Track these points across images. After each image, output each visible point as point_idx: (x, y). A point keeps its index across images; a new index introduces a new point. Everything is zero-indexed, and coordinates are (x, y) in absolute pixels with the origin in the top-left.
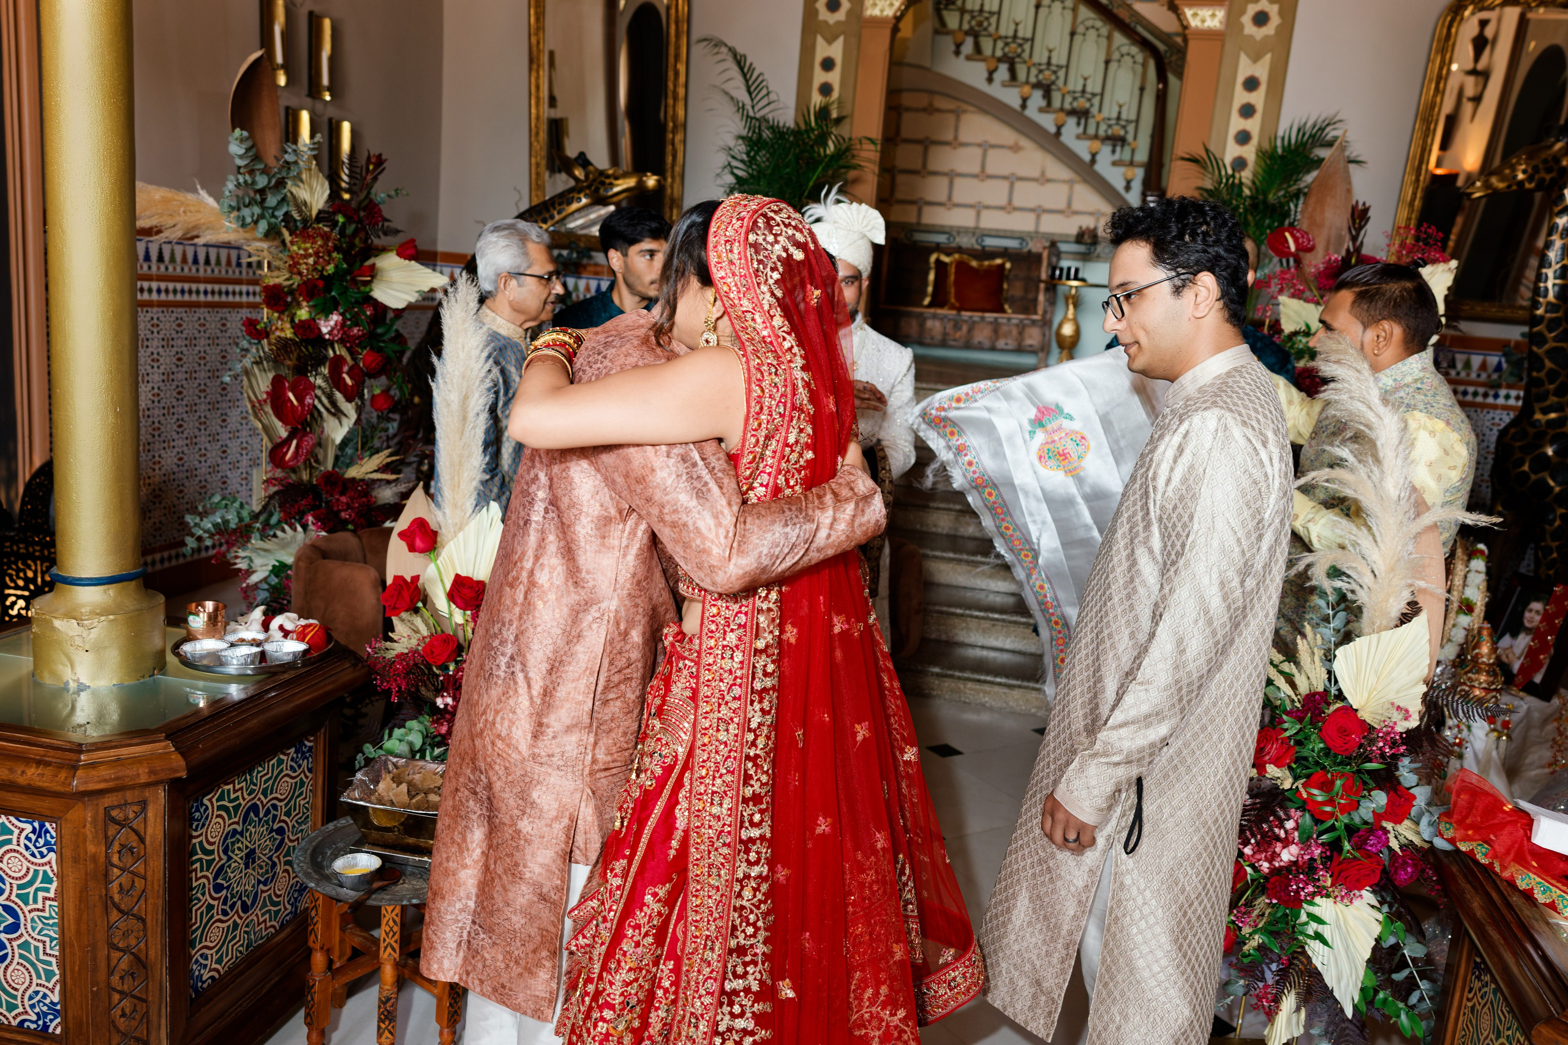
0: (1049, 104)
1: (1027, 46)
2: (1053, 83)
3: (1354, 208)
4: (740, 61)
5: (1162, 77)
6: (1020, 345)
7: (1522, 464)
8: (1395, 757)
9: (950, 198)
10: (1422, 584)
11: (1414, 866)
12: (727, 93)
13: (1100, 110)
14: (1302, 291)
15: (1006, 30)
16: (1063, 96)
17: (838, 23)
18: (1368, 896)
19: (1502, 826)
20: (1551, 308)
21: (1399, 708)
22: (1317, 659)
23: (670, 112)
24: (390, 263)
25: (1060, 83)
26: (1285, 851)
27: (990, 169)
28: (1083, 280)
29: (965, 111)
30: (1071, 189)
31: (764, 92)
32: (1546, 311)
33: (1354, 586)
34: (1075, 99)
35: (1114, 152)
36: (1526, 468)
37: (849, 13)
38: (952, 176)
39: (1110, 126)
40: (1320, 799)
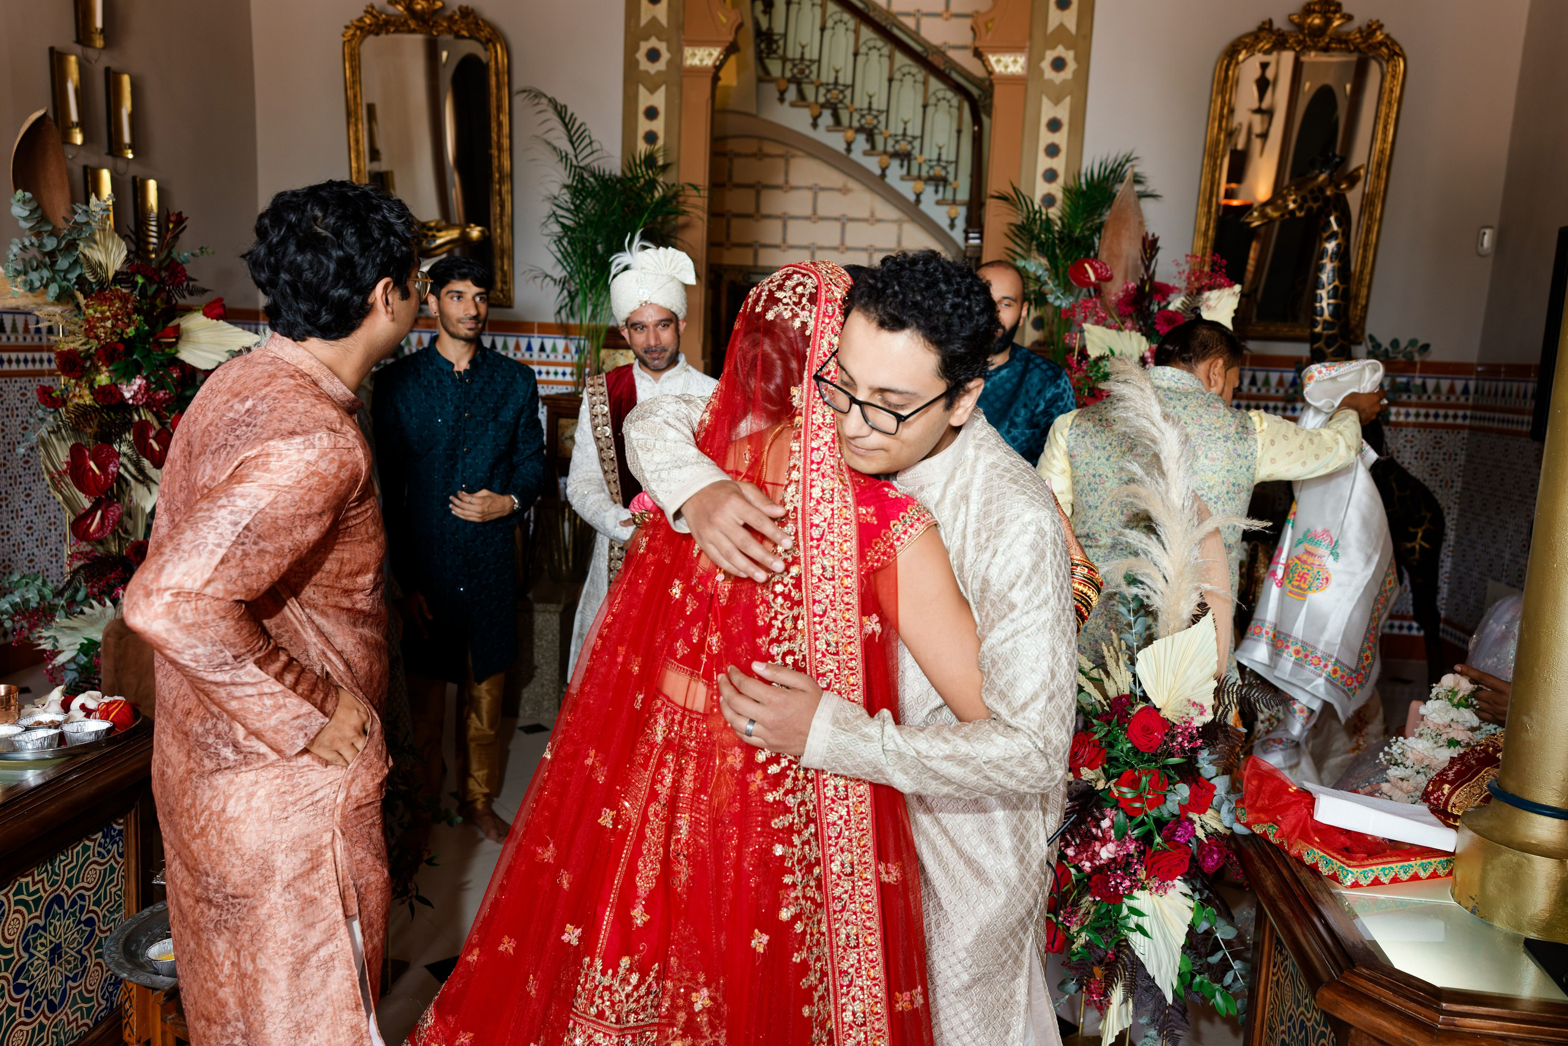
0: (873, 147)
1: (848, 92)
2: (875, 127)
3: (1144, 239)
4: (561, 112)
5: (977, 120)
8: (1195, 751)
9: (784, 240)
10: (1207, 586)
11: (1219, 852)
12: (549, 143)
13: (921, 152)
14: (1104, 319)
15: (827, 77)
16: (886, 140)
17: (659, 72)
18: (1179, 885)
19: (1287, 806)
20: (1327, 325)
21: (1194, 704)
22: (1121, 663)
23: (495, 163)
24: (197, 324)
25: (882, 126)
26: (1104, 849)
27: (821, 212)
29: (793, 156)
30: (900, 229)
31: (587, 141)
32: (1324, 329)
33: (1148, 592)
34: (897, 142)
35: (936, 191)
37: (669, 63)
38: (785, 218)
39: (931, 167)
40: (1129, 796)
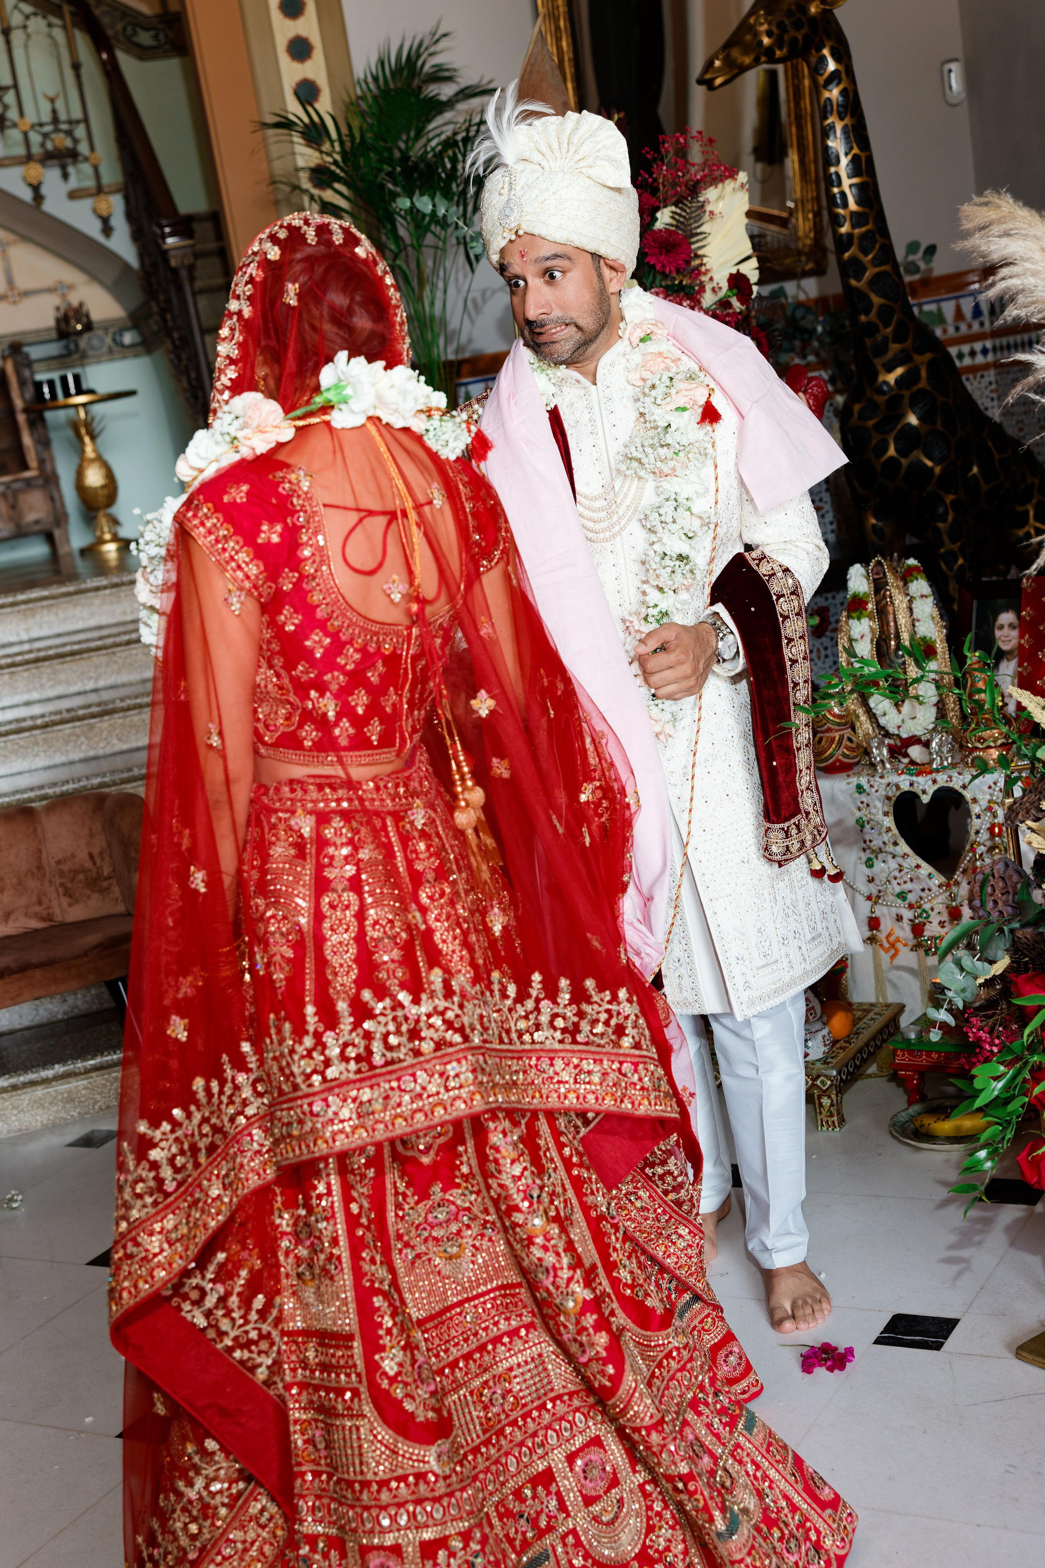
5: (101, 41)
6: (18, 526)
7: (886, 449)
13: (21, 114)
28: (91, 392)
35: (65, 176)
36: (892, 452)
39: (45, 136)
